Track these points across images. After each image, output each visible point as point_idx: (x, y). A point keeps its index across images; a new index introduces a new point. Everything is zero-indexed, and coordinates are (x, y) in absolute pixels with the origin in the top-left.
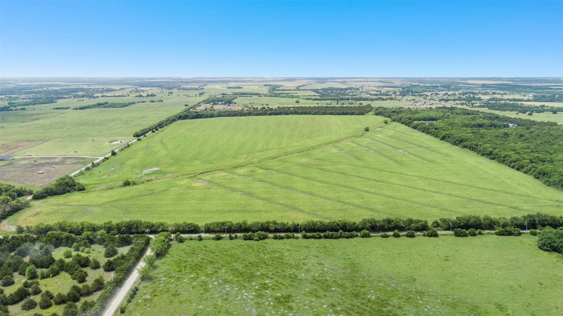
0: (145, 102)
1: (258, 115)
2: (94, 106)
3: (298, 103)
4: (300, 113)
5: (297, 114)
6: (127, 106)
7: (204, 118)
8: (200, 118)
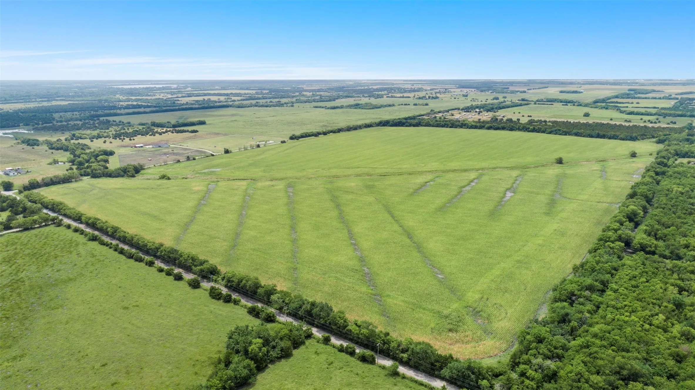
0: (409, 104)
1: (473, 128)
2: (350, 106)
3: (588, 116)
4: (530, 129)
5: (524, 131)
6: (379, 108)
7: (407, 126)
8: (402, 126)
